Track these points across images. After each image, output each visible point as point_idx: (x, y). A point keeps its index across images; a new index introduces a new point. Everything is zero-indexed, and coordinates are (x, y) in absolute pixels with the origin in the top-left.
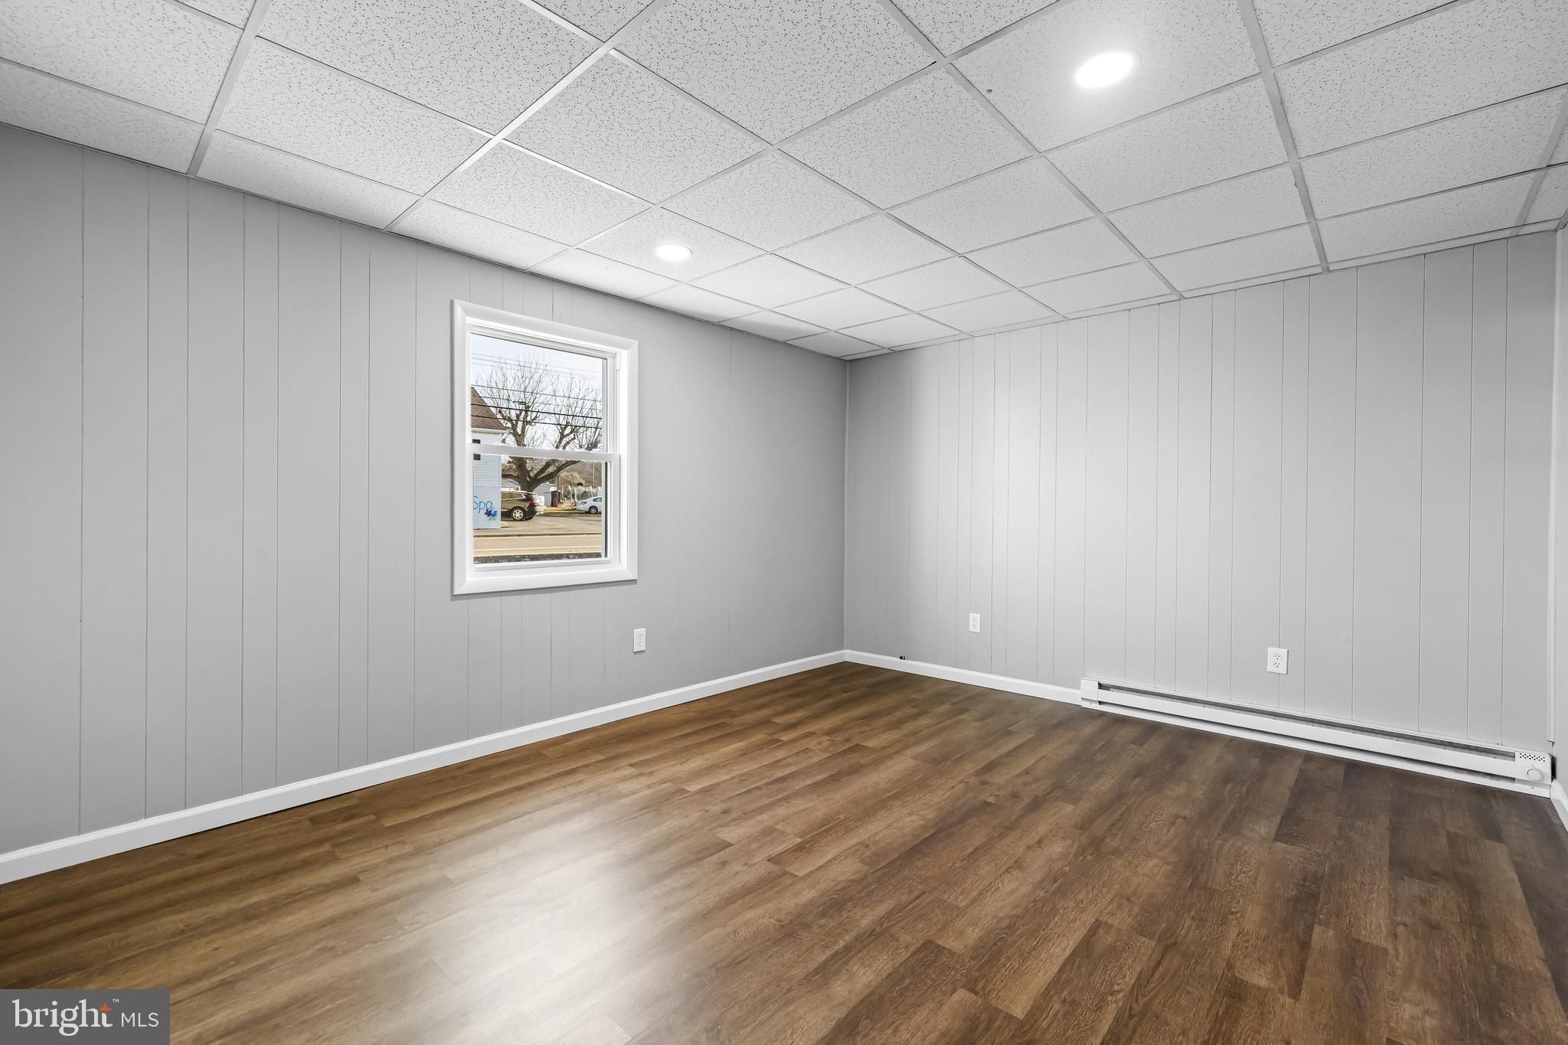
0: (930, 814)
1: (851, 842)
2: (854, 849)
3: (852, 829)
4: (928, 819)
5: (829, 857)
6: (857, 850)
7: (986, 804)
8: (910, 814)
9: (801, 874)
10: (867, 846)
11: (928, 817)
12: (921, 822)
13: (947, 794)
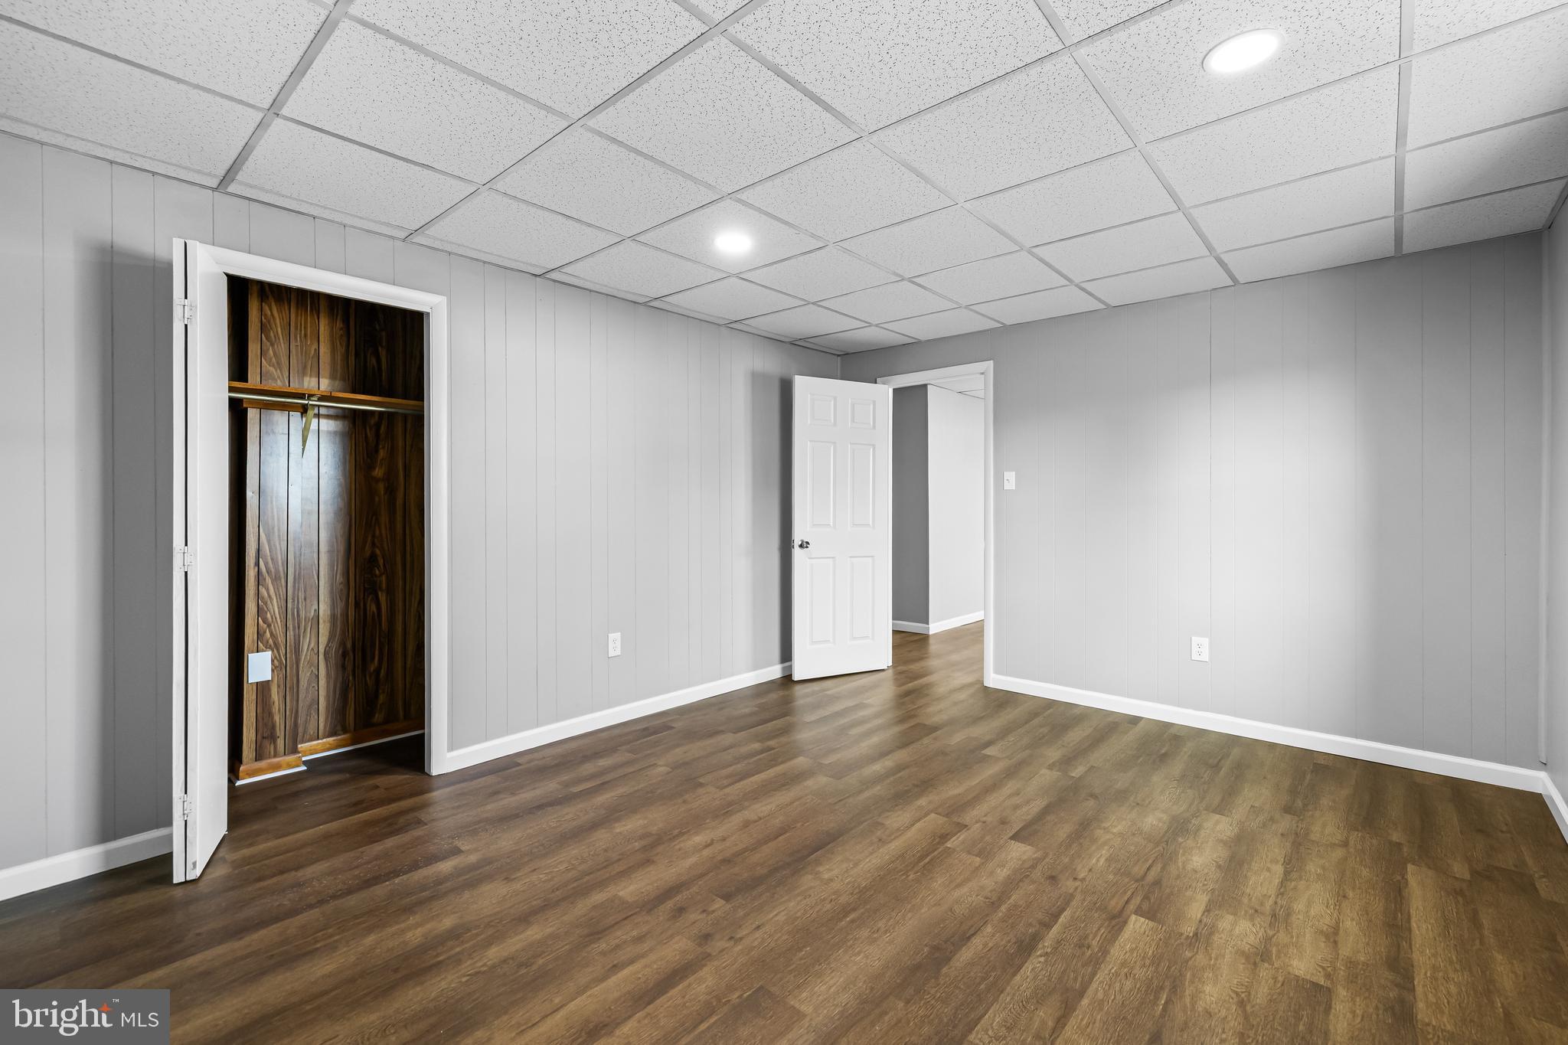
0: (807, 881)
1: (897, 844)
2: (893, 837)
3: (897, 859)
4: (811, 874)
5: (914, 829)
6: (890, 836)
7: (727, 897)
8: (831, 880)
9: (933, 815)
10: (880, 840)
11: (810, 877)
12: (821, 869)
13: (772, 915)
